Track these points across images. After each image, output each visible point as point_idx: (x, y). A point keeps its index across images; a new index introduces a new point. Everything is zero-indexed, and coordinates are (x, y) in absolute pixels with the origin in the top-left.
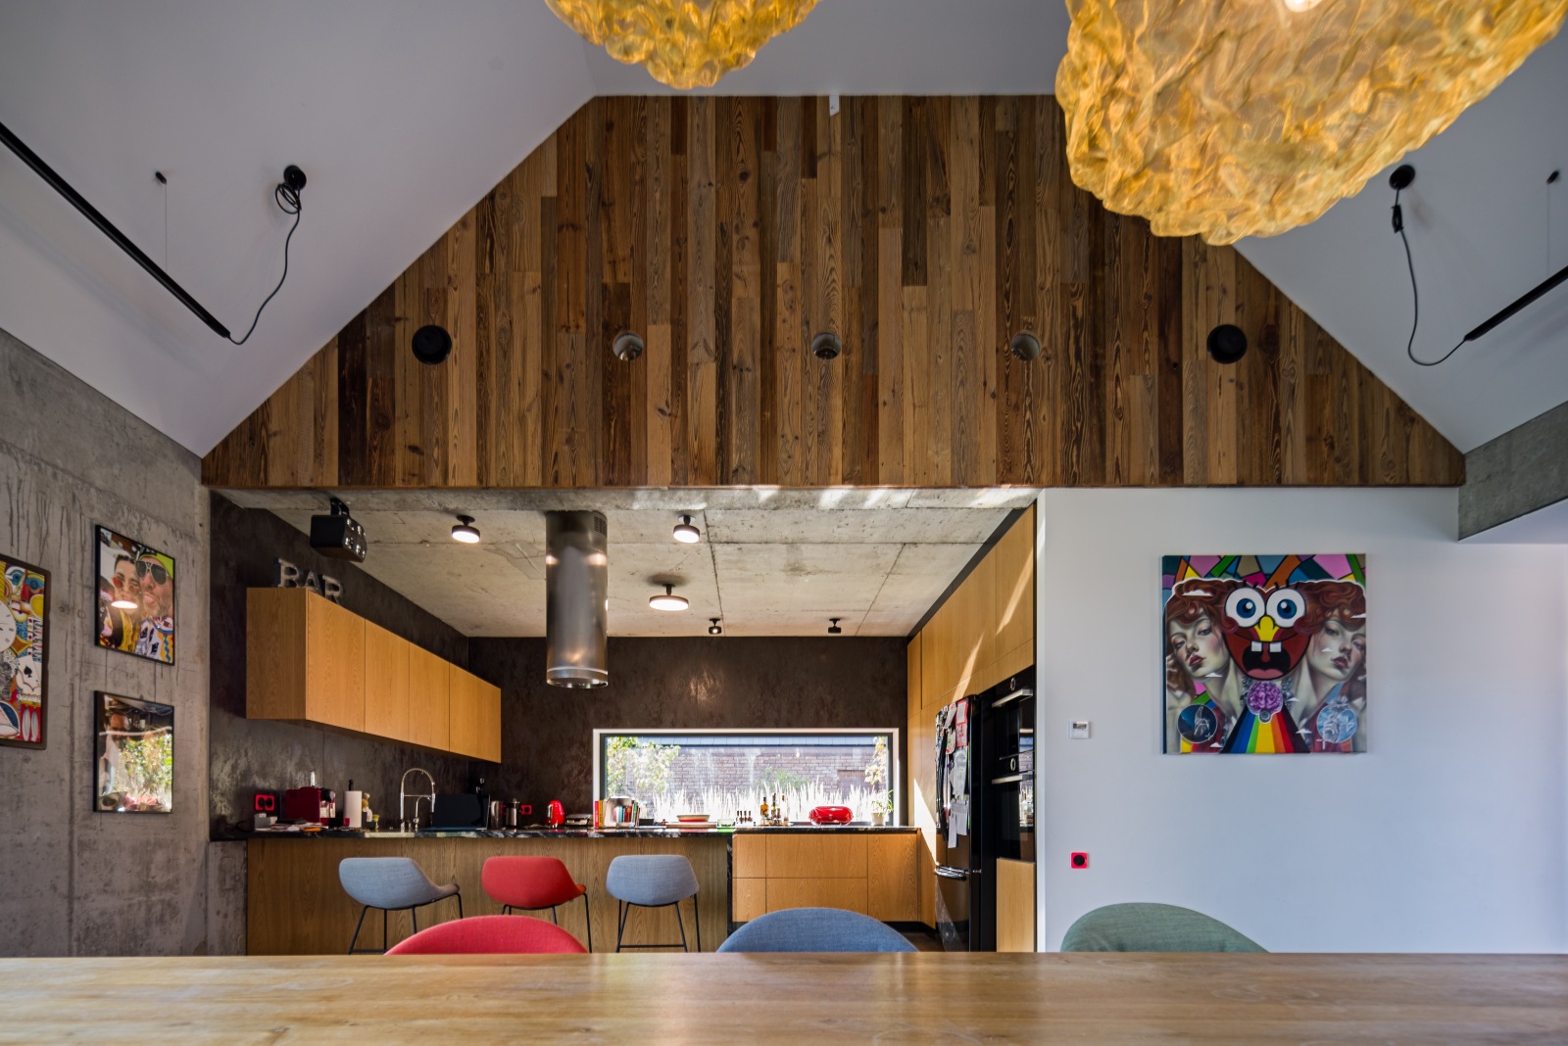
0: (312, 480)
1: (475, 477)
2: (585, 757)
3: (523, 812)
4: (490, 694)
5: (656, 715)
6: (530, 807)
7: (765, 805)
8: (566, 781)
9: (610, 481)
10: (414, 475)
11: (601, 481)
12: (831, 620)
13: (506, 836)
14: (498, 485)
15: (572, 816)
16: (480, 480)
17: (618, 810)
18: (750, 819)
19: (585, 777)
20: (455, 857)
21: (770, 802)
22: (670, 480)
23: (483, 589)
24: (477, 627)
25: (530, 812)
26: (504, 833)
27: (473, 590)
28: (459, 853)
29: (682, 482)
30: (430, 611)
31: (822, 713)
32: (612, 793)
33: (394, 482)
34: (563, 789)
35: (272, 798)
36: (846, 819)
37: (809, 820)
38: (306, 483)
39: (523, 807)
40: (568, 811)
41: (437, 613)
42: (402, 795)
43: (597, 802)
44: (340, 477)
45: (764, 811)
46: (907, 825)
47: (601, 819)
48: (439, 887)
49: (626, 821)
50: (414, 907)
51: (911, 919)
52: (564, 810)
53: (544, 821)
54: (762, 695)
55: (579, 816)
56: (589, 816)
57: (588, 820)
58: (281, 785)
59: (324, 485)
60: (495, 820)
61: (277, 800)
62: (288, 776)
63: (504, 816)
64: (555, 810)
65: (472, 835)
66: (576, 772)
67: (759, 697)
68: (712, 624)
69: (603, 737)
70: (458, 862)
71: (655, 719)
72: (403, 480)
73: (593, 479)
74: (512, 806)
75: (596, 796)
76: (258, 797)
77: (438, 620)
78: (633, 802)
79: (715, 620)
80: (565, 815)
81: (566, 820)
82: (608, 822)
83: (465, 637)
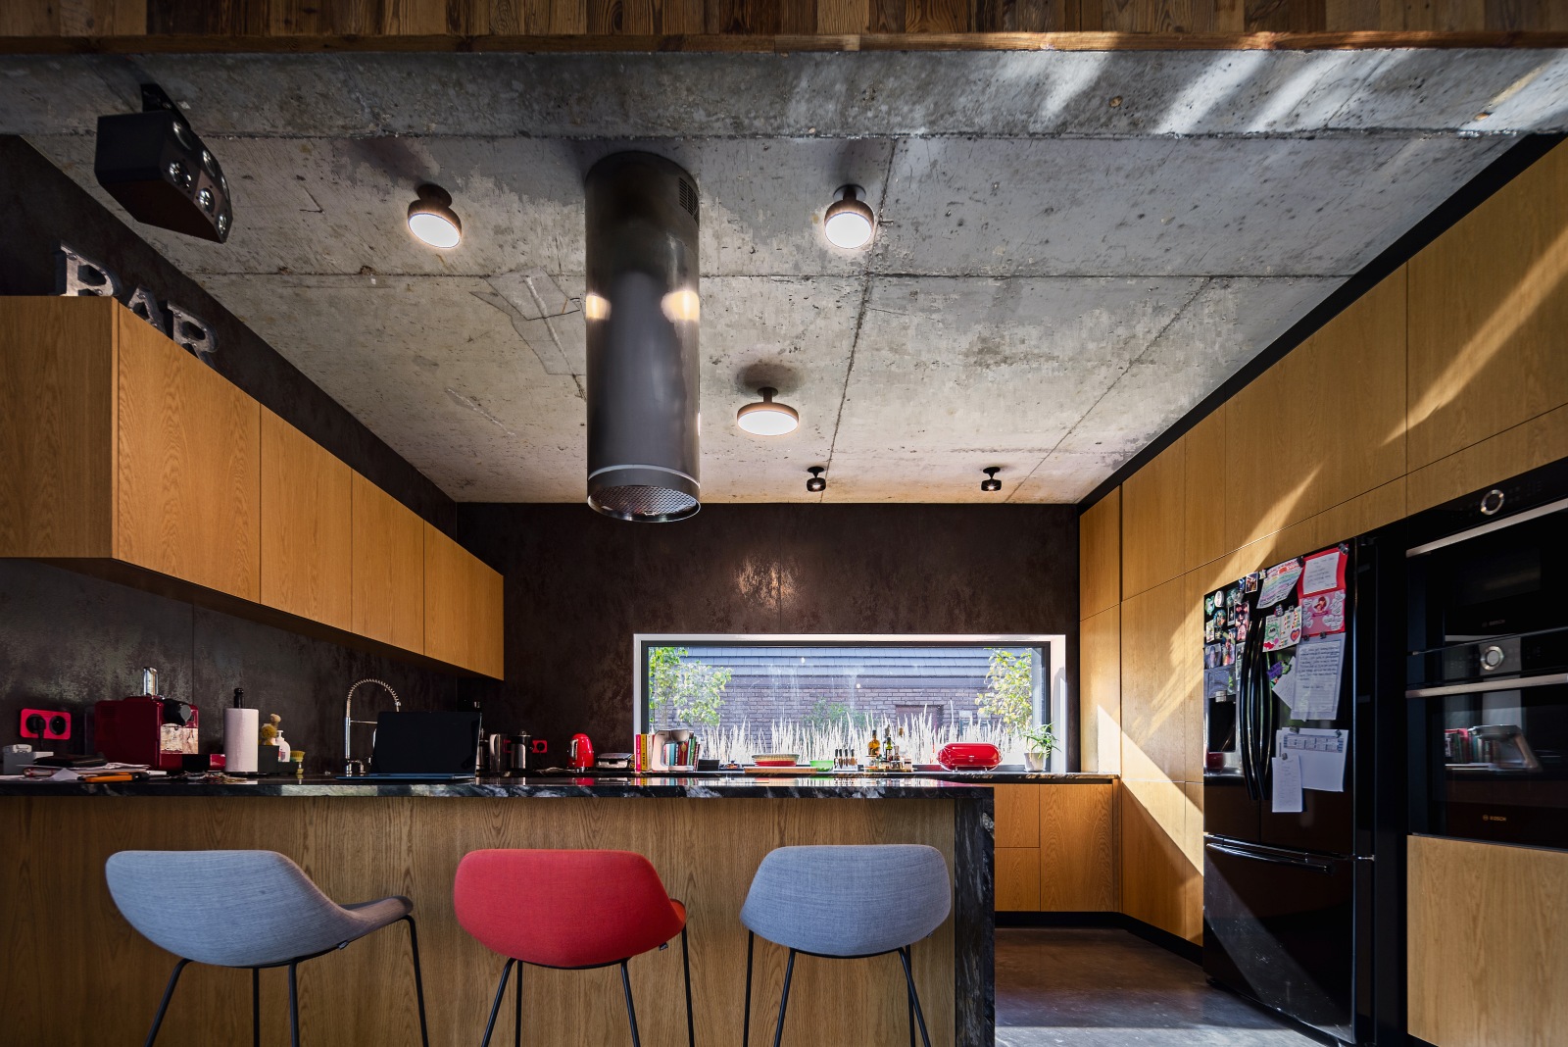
0: (90, 24)
1: (442, 14)
2: (622, 672)
3: (535, 750)
4: (487, 583)
5: (721, 614)
6: (545, 742)
7: (876, 742)
8: (595, 706)
9: (736, 21)
10: (310, 11)
11: (715, 26)
12: (986, 471)
13: (512, 794)
14: (492, 34)
15: (602, 757)
16: (453, 21)
17: (670, 748)
18: (852, 762)
19: (622, 701)
20: (410, 832)
21: (881, 738)
22: (867, 24)
23: (474, 399)
24: (469, 483)
25: (545, 750)
26: (506, 786)
27: (458, 402)
28: (418, 825)
29: (894, 26)
30: (396, 449)
31: (957, 611)
32: (659, 723)
33: (267, 26)
34: (591, 718)
35: (67, 716)
36: (992, 762)
37: (937, 763)
38: (78, 29)
39: (535, 743)
40: (599, 749)
41: (408, 454)
42: (348, 721)
43: (638, 736)
44: (150, 16)
45: (873, 751)
46: (1079, 771)
47: (645, 760)
48: (354, 914)
49: (680, 764)
50: (294, 962)
51: (1103, 909)
52: (593, 747)
53: (565, 761)
54: (872, 587)
55: (616, 756)
56: (628, 755)
57: (629, 761)
58: (90, 692)
59: (117, 33)
60: (495, 762)
61: (77, 721)
62: (109, 677)
63: (509, 755)
64: (581, 747)
65: (440, 789)
66: (609, 694)
67: (868, 588)
68: (811, 476)
69: (646, 645)
70: (416, 841)
71: (720, 620)
72: (287, 22)
73: (698, 18)
74: (519, 741)
75: (637, 730)
76: (26, 713)
77: (411, 468)
78: (692, 737)
79: (815, 470)
80: (596, 755)
81: (597, 760)
82: (657, 765)
83: (452, 503)
